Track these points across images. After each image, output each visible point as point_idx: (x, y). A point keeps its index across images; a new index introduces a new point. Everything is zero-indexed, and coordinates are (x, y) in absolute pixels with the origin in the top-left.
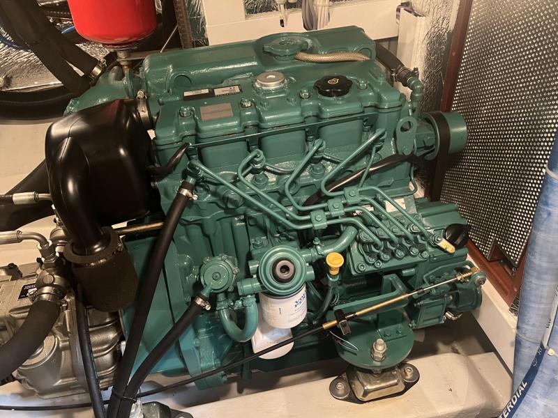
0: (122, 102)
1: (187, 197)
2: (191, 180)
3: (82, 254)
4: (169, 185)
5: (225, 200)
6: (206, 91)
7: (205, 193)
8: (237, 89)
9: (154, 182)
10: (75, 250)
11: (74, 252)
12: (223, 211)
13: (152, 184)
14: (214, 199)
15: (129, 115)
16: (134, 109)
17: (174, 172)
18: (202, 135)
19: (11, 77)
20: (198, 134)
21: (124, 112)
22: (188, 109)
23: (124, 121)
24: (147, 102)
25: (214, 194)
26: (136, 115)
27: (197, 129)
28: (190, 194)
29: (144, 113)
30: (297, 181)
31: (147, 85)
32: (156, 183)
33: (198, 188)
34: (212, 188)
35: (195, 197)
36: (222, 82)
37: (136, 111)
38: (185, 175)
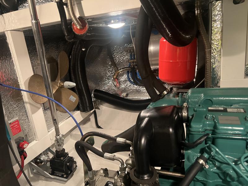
0: (175, 107)
1: (202, 164)
2: (206, 156)
3: (138, 177)
4: (191, 155)
5: (226, 174)
6: (222, 109)
7: (213, 165)
8: (242, 111)
9: (183, 150)
10: (135, 174)
11: (135, 175)
12: (221, 180)
13: (182, 151)
14: (217, 171)
15: (177, 113)
16: (181, 111)
17: (195, 148)
18: (217, 131)
20: (216, 130)
21: (175, 111)
22: (211, 115)
24: (188, 109)
25: (218, 168)
26: (181, 114)
27: (215, 127)
28: (204, 163)
29: (185, 114)
31: (188, 101)
32: (184, 151)
33: (208, 161)
34: (217, 164)
35: (207, 167)
36: (231, 106)
38: (202, 151)
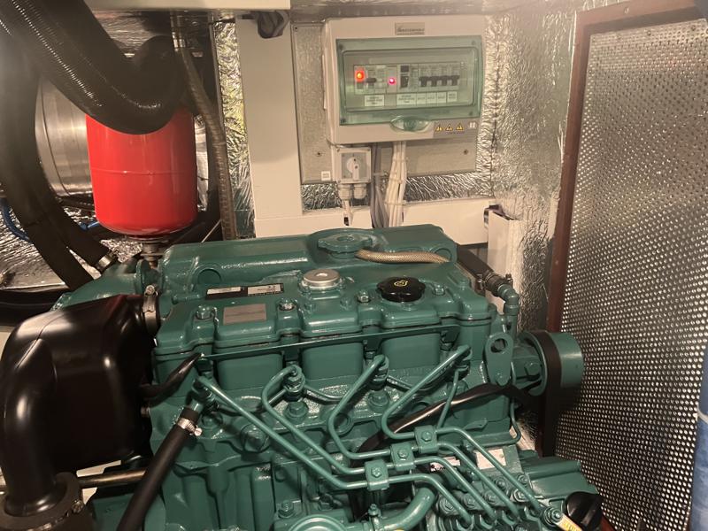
1: (187, 431)
2: (196, 406)
3: (17, 514)
4: (172, 416)
5: (243, 438)
6: (238, 289)
7: (215, 426)
8: (278, 288)
9: (146, 407)
10: (9, 508)
11: (7, 511)
12: (239, 456)
13: (143, 411)
14: (227, 436)
15: (130, 314)
16: (138, 308)
17: (176, 395)
18: (220, 343)
19: (14, 274)
20: (217, 342)
21: (123, 312)
22: (208, 309)
23: (119, 322)
24: (157, 300)
25: (228, 429)
26: (140, 316)
27: (216, 336)
28: (192, 427)
29: (149, 313)
30: (350, 415)
32: (148, 409)
33: (206, 419)
34: (226, 419)
35: (198, 432)
36: (260, 280)
37: (141, 312)
38: (190, 398)
